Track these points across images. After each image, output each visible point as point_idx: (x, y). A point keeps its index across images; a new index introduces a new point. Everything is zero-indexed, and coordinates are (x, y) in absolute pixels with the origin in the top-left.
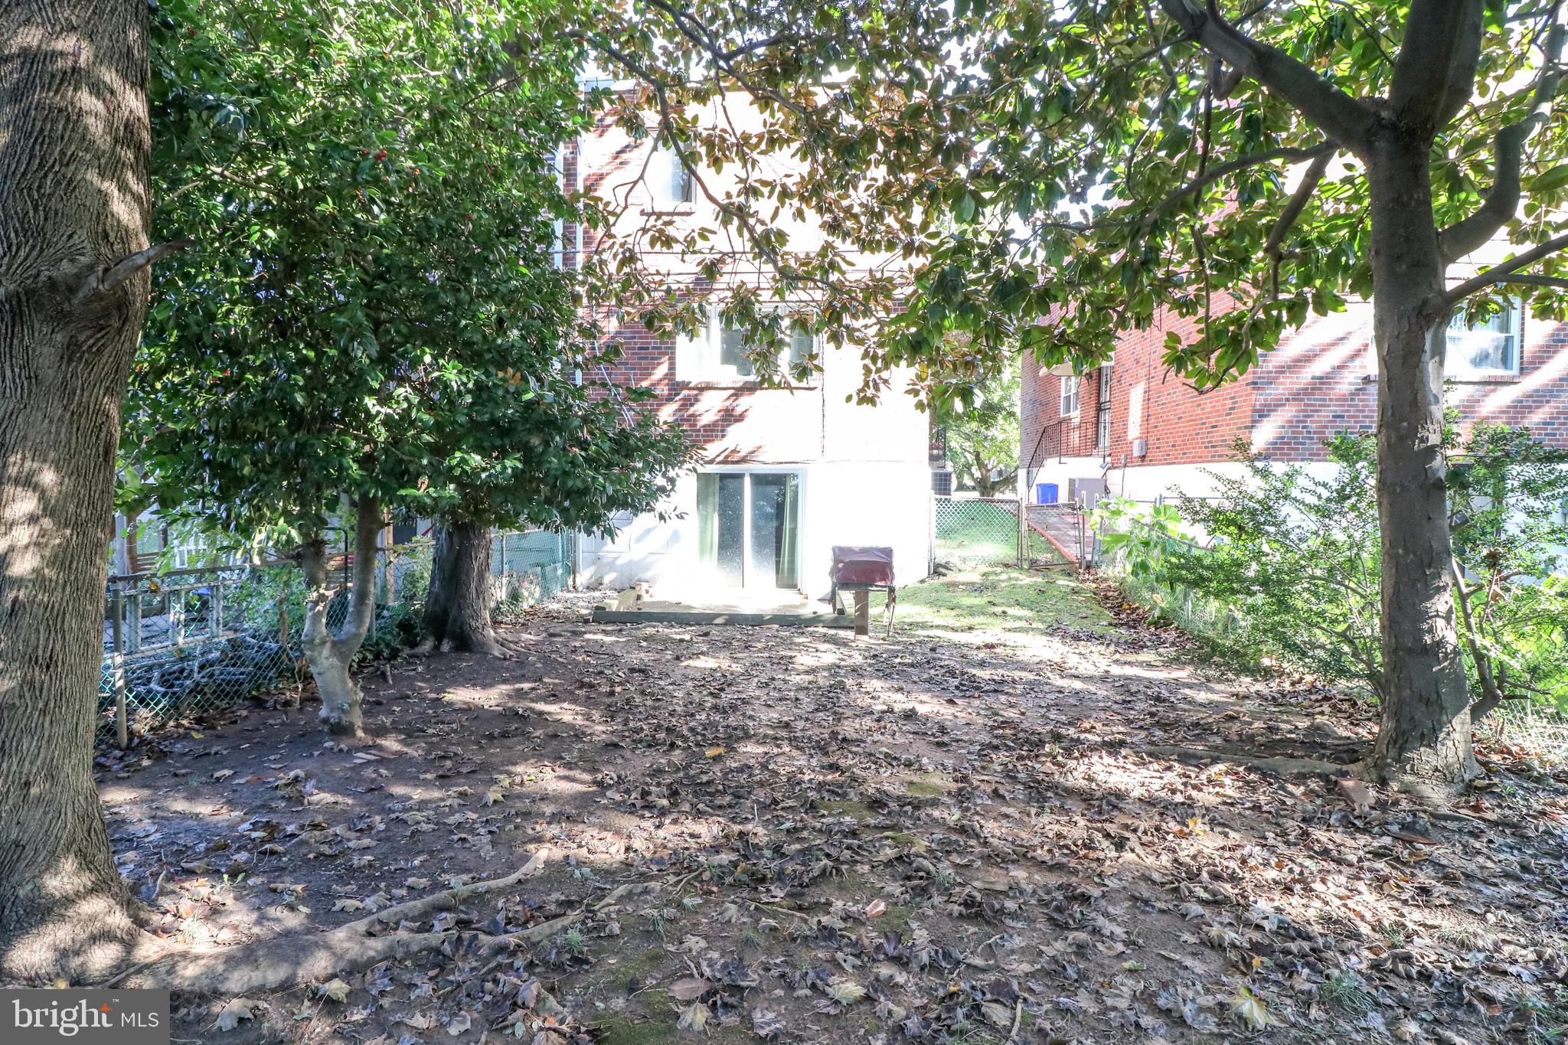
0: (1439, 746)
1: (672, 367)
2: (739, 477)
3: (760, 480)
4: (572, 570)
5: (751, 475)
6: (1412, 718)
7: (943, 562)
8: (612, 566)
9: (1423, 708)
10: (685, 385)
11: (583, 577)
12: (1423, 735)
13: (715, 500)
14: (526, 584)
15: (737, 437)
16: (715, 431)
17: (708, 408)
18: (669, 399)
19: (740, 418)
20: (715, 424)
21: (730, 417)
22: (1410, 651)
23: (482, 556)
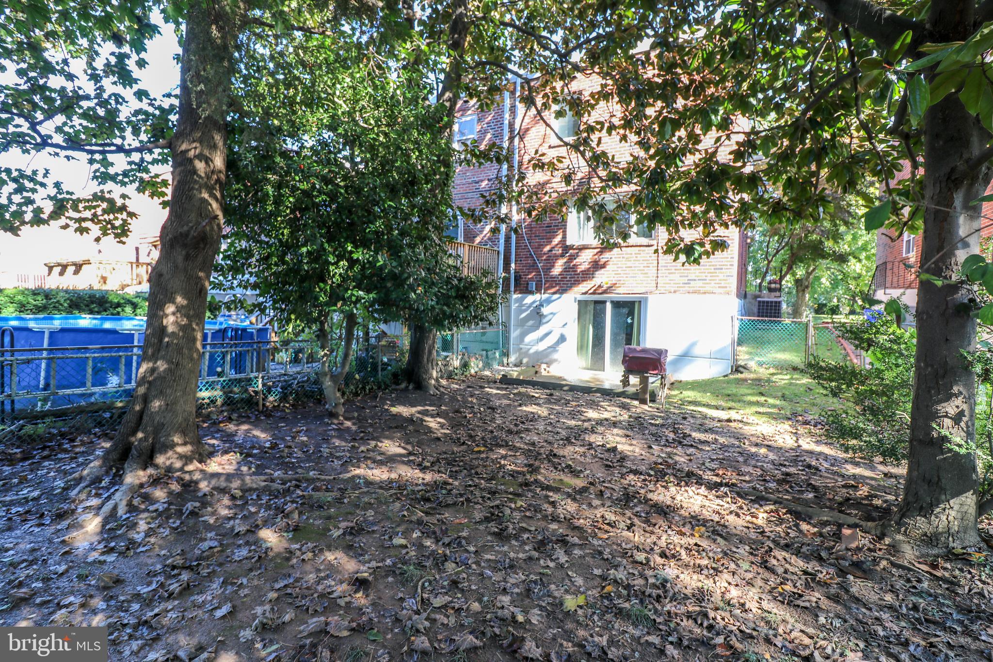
0: (933, 517)
1: (564, 237)
2: (604, 302)
3: (617, 305)
4: (506, 354)
5: (612, 302)
6: (916, 493)
7: (743, 364)
8: (526, 354)
9: (926, 487)
10: (571, 247)
11: (513, 359)
12: (921, 508)
13: (590, 317)
14: (473, 360)
15: (602, 278)
16: (587, 275)
17: (584, 260)
18: (562, 256)
19: (604, 266)
20: (588, 269)
21: (597, 266)
22: (921, 442)
23: (430, 342)
